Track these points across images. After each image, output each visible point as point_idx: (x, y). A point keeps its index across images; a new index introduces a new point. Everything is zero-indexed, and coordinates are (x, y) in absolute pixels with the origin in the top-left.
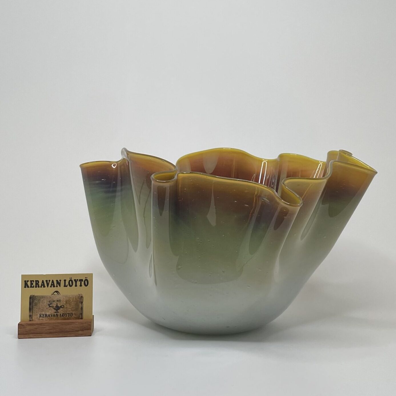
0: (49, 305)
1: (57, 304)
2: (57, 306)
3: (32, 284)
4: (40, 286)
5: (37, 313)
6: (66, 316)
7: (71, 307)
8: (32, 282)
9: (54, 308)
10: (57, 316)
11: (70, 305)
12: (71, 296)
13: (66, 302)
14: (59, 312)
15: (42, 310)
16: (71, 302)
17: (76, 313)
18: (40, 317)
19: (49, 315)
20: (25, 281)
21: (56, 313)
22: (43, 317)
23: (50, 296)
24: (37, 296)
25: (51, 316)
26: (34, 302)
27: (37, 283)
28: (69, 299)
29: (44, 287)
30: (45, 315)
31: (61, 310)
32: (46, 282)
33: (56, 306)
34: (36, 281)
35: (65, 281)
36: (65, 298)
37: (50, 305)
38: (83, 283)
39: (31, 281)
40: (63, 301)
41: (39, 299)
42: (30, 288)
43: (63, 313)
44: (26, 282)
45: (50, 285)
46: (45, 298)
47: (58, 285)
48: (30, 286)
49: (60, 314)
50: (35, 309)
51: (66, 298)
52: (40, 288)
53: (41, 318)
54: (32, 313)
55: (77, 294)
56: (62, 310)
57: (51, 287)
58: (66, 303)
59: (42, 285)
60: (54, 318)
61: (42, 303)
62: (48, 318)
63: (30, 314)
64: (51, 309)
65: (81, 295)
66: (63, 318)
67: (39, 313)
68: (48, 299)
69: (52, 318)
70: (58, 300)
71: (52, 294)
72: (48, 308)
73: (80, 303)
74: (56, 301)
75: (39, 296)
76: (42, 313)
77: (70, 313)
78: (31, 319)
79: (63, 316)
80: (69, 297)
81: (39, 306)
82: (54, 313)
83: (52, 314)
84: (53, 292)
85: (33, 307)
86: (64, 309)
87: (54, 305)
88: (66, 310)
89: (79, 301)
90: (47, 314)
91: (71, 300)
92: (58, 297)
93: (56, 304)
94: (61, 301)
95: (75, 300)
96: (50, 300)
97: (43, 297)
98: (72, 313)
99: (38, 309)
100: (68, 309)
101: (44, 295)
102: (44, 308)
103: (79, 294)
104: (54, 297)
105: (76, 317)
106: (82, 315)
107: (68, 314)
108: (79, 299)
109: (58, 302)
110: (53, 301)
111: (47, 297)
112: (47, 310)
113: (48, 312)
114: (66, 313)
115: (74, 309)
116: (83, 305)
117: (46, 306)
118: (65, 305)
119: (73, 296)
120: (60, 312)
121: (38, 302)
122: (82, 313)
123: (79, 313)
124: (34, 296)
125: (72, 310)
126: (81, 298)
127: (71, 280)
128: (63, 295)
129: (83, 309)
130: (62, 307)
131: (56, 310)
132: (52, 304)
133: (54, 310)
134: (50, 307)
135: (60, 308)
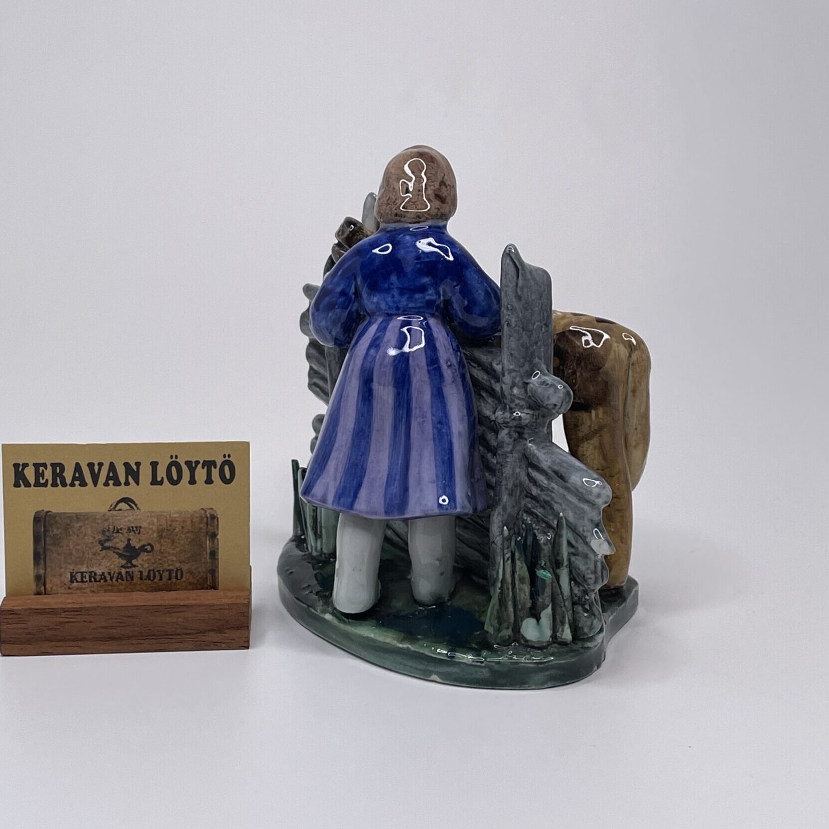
0: (102, 545)
1: (129, 540)
2: (128, 547)
3: (38, 475)
4: (68, 481)
5: (63, 570)
6: (161, 579)
7: (178, 550)
8: (41, 468)
9: (118, 554)
10: (129, 578)
11: (173, 542)
12: (177, 515)
13: (158, 532)
14: (135, 566)
15: (79, 558)
16: (177, 535)
17: (193, 568)
18: (72, 582)
19: (103, 573)
20: (16, 466)
21: (128, 570)
22: (82, 581)
23: (104, 516)
24: (61, 514)
25: (108, 578)
26: (50, 533)
27: (58, 471)
28: (170, 526)
29: (83, 484)
30: (87, 576)
31: (143, 560)
32: (87, 468)
33: (124, 548)
34: (52, 465)
35: (154, 465)
36: (155, 520)
37: (107, 544)
38: (215, 473)
39: (37, 466)
40: (151, 529)
41: (68, 525)
42: (33, 490)
43: (152, 568)
44: (20, 468)
45: (102, 478)
46: (87, 519)
47: (130, 478)
48: (31, 478)
49: (141, 572)
50: (53, 555)
51: (158, 521)
52: (68, 487)
53: (75, 584)
54: (45, 570)
55: (197, 509)
56: (146, 558)
57: (106, 484)
58: (161, 537)
59: (74, 478)
60: (121, 584)
61: (78, 536)
62: (98, 583)
63: (36, 571)
64: (109, 557)
65: (211, 511)
66: (150, 584)
67: (68, 570)
68: (98, 524)
69: (112, 586)
70: (132, 527)
71: (113, 506)
72: (99, 554)
73: (206, 536)
74: (126, 531)
75: (65, 513)
76: (79, 569)
77: (175, 570)
78: (43, 588)
79: (149, 579)
80: (168, 516)
81: (67, 546)
82: (121, 570)
83: (114, 573)
84: (113, 503)
85: (48, 550)
86: (154, 555)
87: (118, 545)
88: (160, 560)
89: (205, 531)
90: (97, 572)
91: (176, 527)
92: (131, 518)
93: (126, 539)
94: (141, 530)
95: (192, 526)
96: (105, 527)
97: (79, 517)
98: (179, 568)
99: (65, 558)
100: (166, 557)
101: (82, 513)
102: (86, 553)
103: (205, 508)
104: (119, 518)
105: (195, 581)
106: (216, 575)
107: (167, 571)
108: (206, 526)
109: (132, 533)
110: (114, 530)
111: (95, 518)
112: (96, 559)
113: (100, 565)
114: (162, 569)
115: (189, 555)
116: (216, 544)
117: (90, 548)
118: (157, 544)
119: (182, 514)
120: (140, 566)
121: (64, 535)
122: (214, 568)
123: (204, 570)
124: (50, 513)
125: (179, 560)
126: (209, 520)
127: (174, 463)
128: (150, 510)
129: (218, 556)
130: (147, 549)
131: (125, 560)
132: (113, 539)
133: (120, 559)
134: (107, 550)
135: (141, 553)
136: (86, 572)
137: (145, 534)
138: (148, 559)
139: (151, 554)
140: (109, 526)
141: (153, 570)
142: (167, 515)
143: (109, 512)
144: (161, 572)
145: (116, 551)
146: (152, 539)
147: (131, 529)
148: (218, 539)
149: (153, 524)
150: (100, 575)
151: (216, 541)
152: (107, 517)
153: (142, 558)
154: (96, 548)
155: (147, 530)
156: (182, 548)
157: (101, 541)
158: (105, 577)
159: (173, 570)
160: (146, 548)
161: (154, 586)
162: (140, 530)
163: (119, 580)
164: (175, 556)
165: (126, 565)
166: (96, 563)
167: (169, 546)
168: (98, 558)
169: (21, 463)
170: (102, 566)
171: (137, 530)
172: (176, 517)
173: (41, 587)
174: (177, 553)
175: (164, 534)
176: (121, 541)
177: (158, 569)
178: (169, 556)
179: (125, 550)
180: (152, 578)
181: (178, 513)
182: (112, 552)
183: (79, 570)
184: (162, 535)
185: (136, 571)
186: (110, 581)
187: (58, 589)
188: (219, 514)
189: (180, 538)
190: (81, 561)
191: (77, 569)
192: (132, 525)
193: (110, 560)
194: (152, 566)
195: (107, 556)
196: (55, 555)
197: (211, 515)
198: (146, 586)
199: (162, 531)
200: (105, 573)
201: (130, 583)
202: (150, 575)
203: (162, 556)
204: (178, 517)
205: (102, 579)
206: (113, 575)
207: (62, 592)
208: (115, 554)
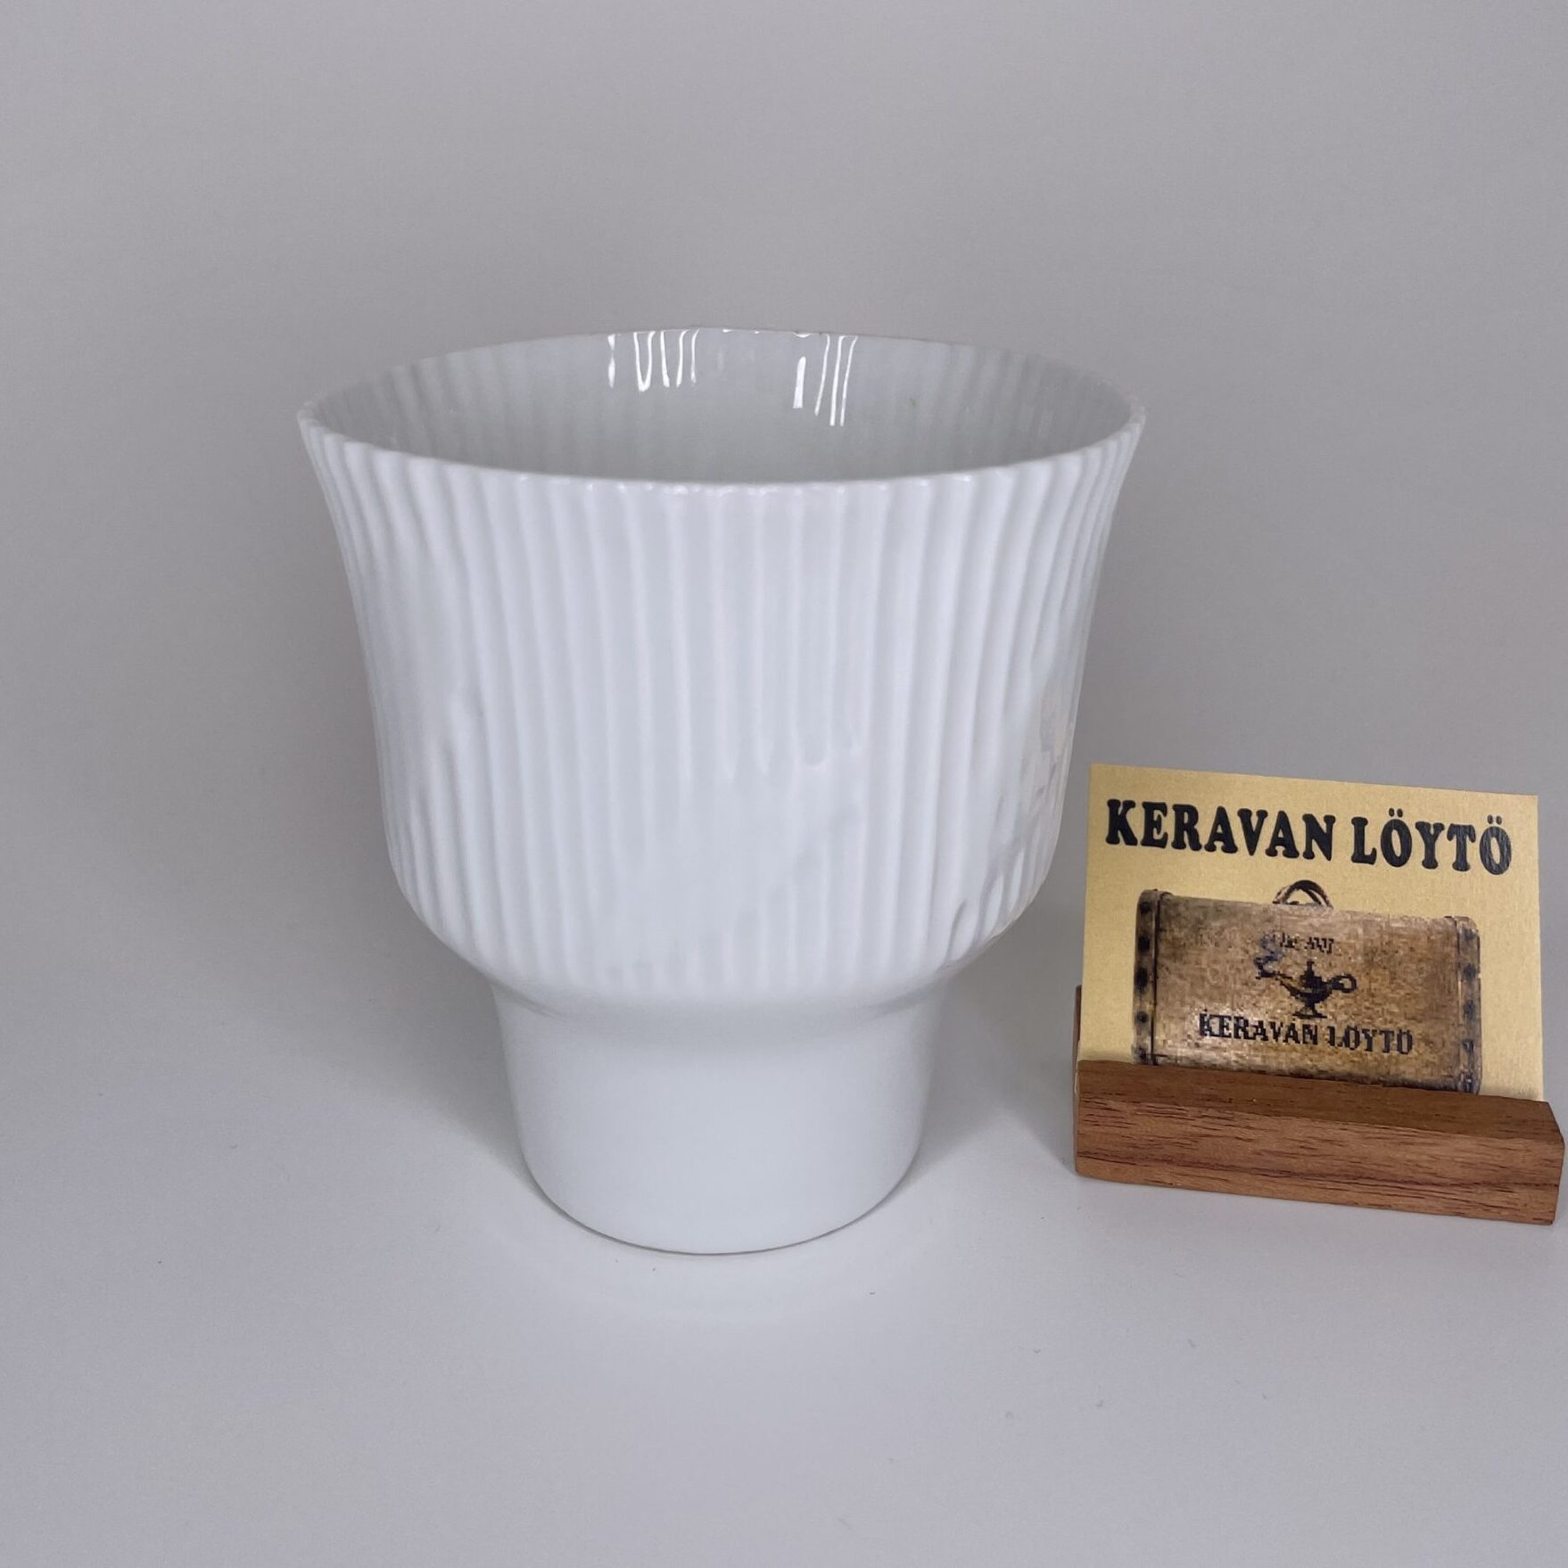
1: (1310, 963)
2: (1310, 978)
3: (1151, 824)
4: (1204, 840)
5: (1187, 1009)
6: (1369, 1049)
7: (1402, 993)
8: (1157, 813)
9: (1289, 988)
10: (1308, 1040)
11: (1393, 977)
12: (1402, 924)
13: (1367, 955)
14: (1320, 1016)
15: (1217, 987)
16: (1400, 963)
17: (1432, 1032)
18: (1202, 1033)
19: (1261, 1023)
20: (1113, 804)
21: (1306, 1022)
22: (1222, 1035)
23: (1265, 911)
24: (1187, 901)
25: (1270, 1034)
26: (1169, 936)
27: (1186, 820)
28: (1386, 944)
29: (1230, 848)
30: (1232, 1026)
31: (1335, 1005)
32: (1238, 819)
33: (1302, 977)
34: (1176, 807)
35: (1360, 824)
36: (1360, 931)
37: (1270, 967)
38: (1473, 850)
39: (1149, 807)
40: (1351, 946)
41: (1199, 922)
42: (1140, 850)
43: (1353, 1024)
44: (1121, 809)
45: (1265, 840)
46: (1235, 915)
47: (1316, 848)
48: (1139, 833)
49: (1332, 1030)
50: (1171, 978)
51: (1364, 931)
52: (1203, 850)
53: (1208, 1040)
54: (1155, 1004)
55: (1440, 916)
56: (1343, 1002)
57: (1271, 852)
58: (1370, 963)
59: (1214, 836)
60: (1294, 1050)
61: (1216, 944)
62: (1251, 1042)
63: (1138, 1004)
64: (1274, 991)
65: (1465, 923)
66: (1349, 1057)
67: (1196, 1010)
68: (1254, 925)
69: (1276, 1050)
70: (1317, 939)
71: (1281, 896)
72: (1254, 984)
73: (1456, 973)
74: (1306, 945)
75: (1196, 900)
76: (1216, 1009)
77: (1396, 1033)
78: (1148, 1042)
79: (1347, 1045)
80: (1384, 925)
81: (1197, 963)
82: (1294, 1019)
83: (1282, 1025)
84: (1284, 888)
85: (1162, 966)
86: (1358, 998)
87: (1290, 970)
88: (1368, 1008)
89: (1453, 961)
90: (1249, 1019)
91: (1399, 947)
92: (1316, 922)
93: (1306, 961)
94: (1333, 945)
95: (1428, 949)
96: (1267, 933)
97: (1221, 908)
98: (1403, 1031)
99: (1192, 984)
100: (1380, 1004)
101: (1228, 902)
102: (1231, 979)
103: (1453, 916)
104: (1293, 918)
105: (1437, 1061)
106: (1477, 1050)
107: (1381, 1032)
108: (1454, 949)
109: (1318, 949)
111: (1250, 915)
112: (1250, 994)
113: (1255, 1005)
114: (1371, 1028)
115: (1421, 1007)
116: (1476, 989)
117: (1238, 970)
118: (1363, 978)
119: (1410, 921)
120: (1330, 1017)
121: (1192, 940)
122: (1471, 1037)
123: (1453, 1038)
124: (1168, 897)
125: (1405, 1014)
126: (1461, 940)
127: (1396, 825)
128: (1350, 909)
129: (1480, 1014)
130: (1342, 984)
131: (1303, 1001)
132: (1281, 958)
133: (1294, 998)
134: (1268, 979)
135: (1333, 991)
136: (1230, 1018)
137: (1340, 955)
138: (1346, 1004)
139: (1351, 994)
140: (1274, 931)
141: (1355, 1029)
142: (1381, 922)
143: (1274, 905)
144: (1371, 1035)
145: (1288, 981)
146: (1355, 964)
147: (1315, 941)
148: (1479, 980)
149: (1357, 937)
150: (1255, 1026)
151: (1475, 983)
152: (1271, 914)
153: (1334, 1001)
154: (1249, 972)
155: (1345, 947)
156: (1410, 990)
157: (1259, 959)
158: (1264, 1031)
159: (1393, 1032)
160: (1340, 982)
161: (1356, 1059)
162: (1330, 945)
163: (1290, 1040)
164: (1398, 1005)
166: (1248, 1002)
167: (1386, 983)
168: (1254, 992)
169: (1122, 801)
170: (1259, 1008)
171: (1325, 947)
172: (1399, 928)
173: (1145, 1038)
174: (1400, 999)
175: (1377, 959)
176: (1296, 963)
177: (1364, 1027)
178: (1385, 1004)
179: (1304, 981)
180: (1352, 1045)
181: (1402, 919)
182: (1278, 983)
183: (1216, 1013)
184: (1372, 959)
185: (1322, 1027)
186: (1274, 1041)
187: (1176, 1044)
188: (1482, 930)
189: (1409, 970)
190: (1222, 994)
191: (1212, 1010)
192: (1317, 935)
193: (1274, 999)
194: (1353, 1020)
195: (1269, 989)
196: (1173, 978)
197: (1465, 931)
198: (1341, 1058)
199: (1373, 952)
200: (1265, 1022)
201: (1311, 1048)
202: (1350, 1038)
203: (1373, 1003)
204: (1402, 928)
205: (1258, 1034)
206: (1279, 1029)
207: (1183, 1051)
208: (1283, 987)
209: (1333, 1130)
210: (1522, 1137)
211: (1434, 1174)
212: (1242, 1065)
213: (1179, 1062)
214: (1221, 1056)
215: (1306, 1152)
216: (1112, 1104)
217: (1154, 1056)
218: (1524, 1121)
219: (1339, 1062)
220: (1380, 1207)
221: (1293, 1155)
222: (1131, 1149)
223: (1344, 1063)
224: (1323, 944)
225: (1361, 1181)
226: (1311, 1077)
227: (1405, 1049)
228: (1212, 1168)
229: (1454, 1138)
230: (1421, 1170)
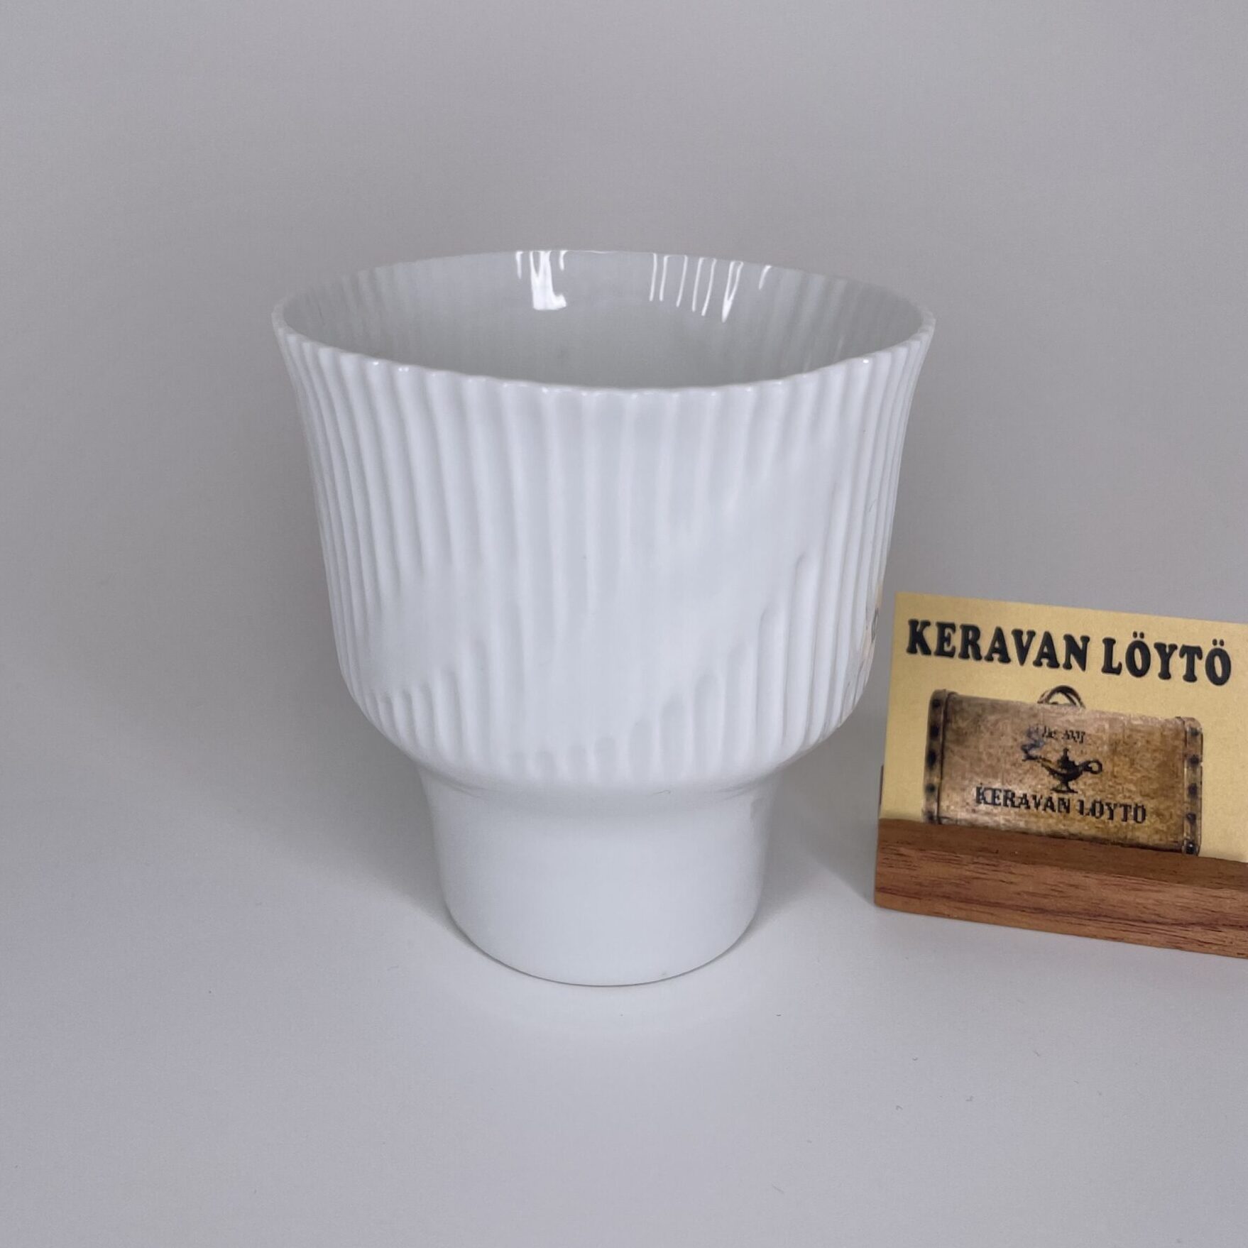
0: (1026, 752)
1: (1066, 750)
2: (1065, 762)
3: (943, 639)
4: (985, 650)
5: (966, 782)
6: (1111, 818)
7: (1139, 775)
8: (948, 631)
9: (1048, 769)
10: (1063, 809)
11: (1132, 763)
12: (1140, 722)
13: (1112, 745)
14: (1073, 791)
15: (991, 766)
16: (1138, 753)
17: (1162, 807)
18: (978, 802)
19: (1025, 796)
20: (913, 623)
21: (1061, 796)
22: (994, 804)
23: (1031, 709)
24: (970, 701)
25: (1032, 804)
26: (954, 726)
27: (971, 637)
28: (1129, 737)
29: (1005, 659)
30: (1002, 796)
31: (1085, 784)
32: (1012, 637)
33: (1058, 761)
34: (963, 627)
35: (1109, 643)
36: (1107, 726)
37: (1034, 752)
38: (1200, 666)
39: (942, 626)
40: (1100, 738)
41: (979, 716)
42: (933, 659)
43: (1099, 798)
44: (919, 628)
45: (1033, 654)
46: (1007, 711)
47: (1073, 661)
48: (933, 643)
49: (1082, 803)
50: (954, 758)
51: (1110, 726)
52: (984, 661)
53: (983, 807)
54: (942, 778)
55: (1171, 716)
56: (1090, 781)
57: (1038, 663)
58: (1114, 751)
59: (993, 650)
60: (1051, 816)
61: (992, 733)
62: (1017, 810)
63: (928, 778)
64: (1036, 771)
65: (1192, 723)
66: (1094, 823)
67: (974, 783)
69: (1036, 816)
70: (1072, 732)
71: (1044, 697)
72: (1021, 765)
73: (1183, 762)
74: (1063, 736)
75: (976, 698)
76: (990, 783)
77: (1133, 806)
78: (935, 806)
79: (1094, 814)
80: (1126, 723)
81: (976, 747)
82: (1051, 793)
83: (1041, 797)
84: (1047, 691)
85: (948, 749)
86: (1104, 778)
87: (1049, 755)
88: (1110, 786)
89: (1181, 752)
90: (1016, 792)
91: (1138, 740)
92: (1071, 718)
93: (1062, 749)
94: (1084, 737)
95: (1161, 742)
96: (1032, 726)
97: (997, 706)
98: (1139, 805)
99: (971, 764)
100: (1120, 784)
101: (1002, 701)
102: (1002, 760)
103: (1182, 717)
104: (1054, 715)
105: (1165, 829)
106: (1198, 822)
107: (1121, 806)
108: (1182, 743)
109: (1072, 740)
110: (1045, 732)
111: (1019, 712)
112: (1017, 773)
113: (1021, 781)
114: (1113, 802)
115: (1155, 786)
116: (1199, 774)
117: (1008, 754)
118: (1108, 763)
119: (1148, 722)
120: (1080, 792)
121: (973, 730)
122: (1195, 812)
123: (1179, 813)
124: (955, 696)
125: (1141, 792)
126: (1188, 735)
127: (1139, 645)
128: (1098, 709)
129: (1201, 794)
130: (1091, 768)
131: (1059, 779)
132: (1043, 746)
133: (1052, 777)
134: (1033, 762)
135: (1083, 773)
136: (1000, 791)
137: (1090, 744)
138: (1094, 783)
139: (1098, 775)
140: (1037, 724)
141: (1100, 802)
142: (1124, 719)
143: (1039, 705)
144: (1112, 808)
145: (1048, 764)
146: (1102, 752)
147: (1070, 733)
148: (1201, 767)
149: (1104, 730)
150: (1019, 798)
151: (1198, 770)
152: (1036, 711)
153: (1084, 780)
154: (1017, 755)
155: (1094, 739)
156: (1145, 773)
157: (1025, 746)
158: (1027, 802)
159: (1130, 807)
160: (1090, 765)
161: (1100, 826)
162: (1082, 737)
163: (1049, 810)
164: (1135, 784)
165: (1059, 788)
166: (1015, 779)
167: (1126, 767)
168: (1020, 771)
169: (920, 621)
170: (1024, 784)
171: (1078, 737)
172: (1138, 725)
173: (932, 803)
174: (1137, 780)
175: (1120, 748)
176: (1055, 750)
177: (1108, 801)
178: (1125, 784)
179: (1061, 764)
180: (1098, 814)
181: (1141, 718)
182: (1040, 765)
183: (989, 786)
184: (1116, 748)
185: (1073, 800)
186: (1035, 810)
187: (957, 810)
188: (1206, 728)
189: (1144, 758)
190: (994, 772)
191: (986, 783)
192: (1072, 728)
193: (1035, 777)
194: (1099, 795)
195: (1032, 769)
196: (956, 758)
197: (1192, 729)
198: (1088, 824)
199: (1116, 743)
200: (1028, 795)
201: (1065, 816)
202: (1096, 809)
203: (1115, 782)
204: (1141, 725)
205: (1025, 804)
206: (1039, 801)
207: (962, 815)
208: (1044, 769)
209: (1078, 877)
210: (1229, 887)
211: (1159, 915)
212: (1009, 827)
213: (958, 823)
214: (992, 819)
215: (1056, 894)
216: (903, 850)
217: (939, 818)
218: (1233, 877)
219: (1086, 828)
220: (1114, 939)
221: (1045, 896)
222: (918, 887)
223: (1090, 829)
224: (1077, 736)
225: (1098, 918)
226: (1063, 838)
227: (1140, 819)
228: (980, 903)
229: (1175, 887)
230: (1147, 911)
